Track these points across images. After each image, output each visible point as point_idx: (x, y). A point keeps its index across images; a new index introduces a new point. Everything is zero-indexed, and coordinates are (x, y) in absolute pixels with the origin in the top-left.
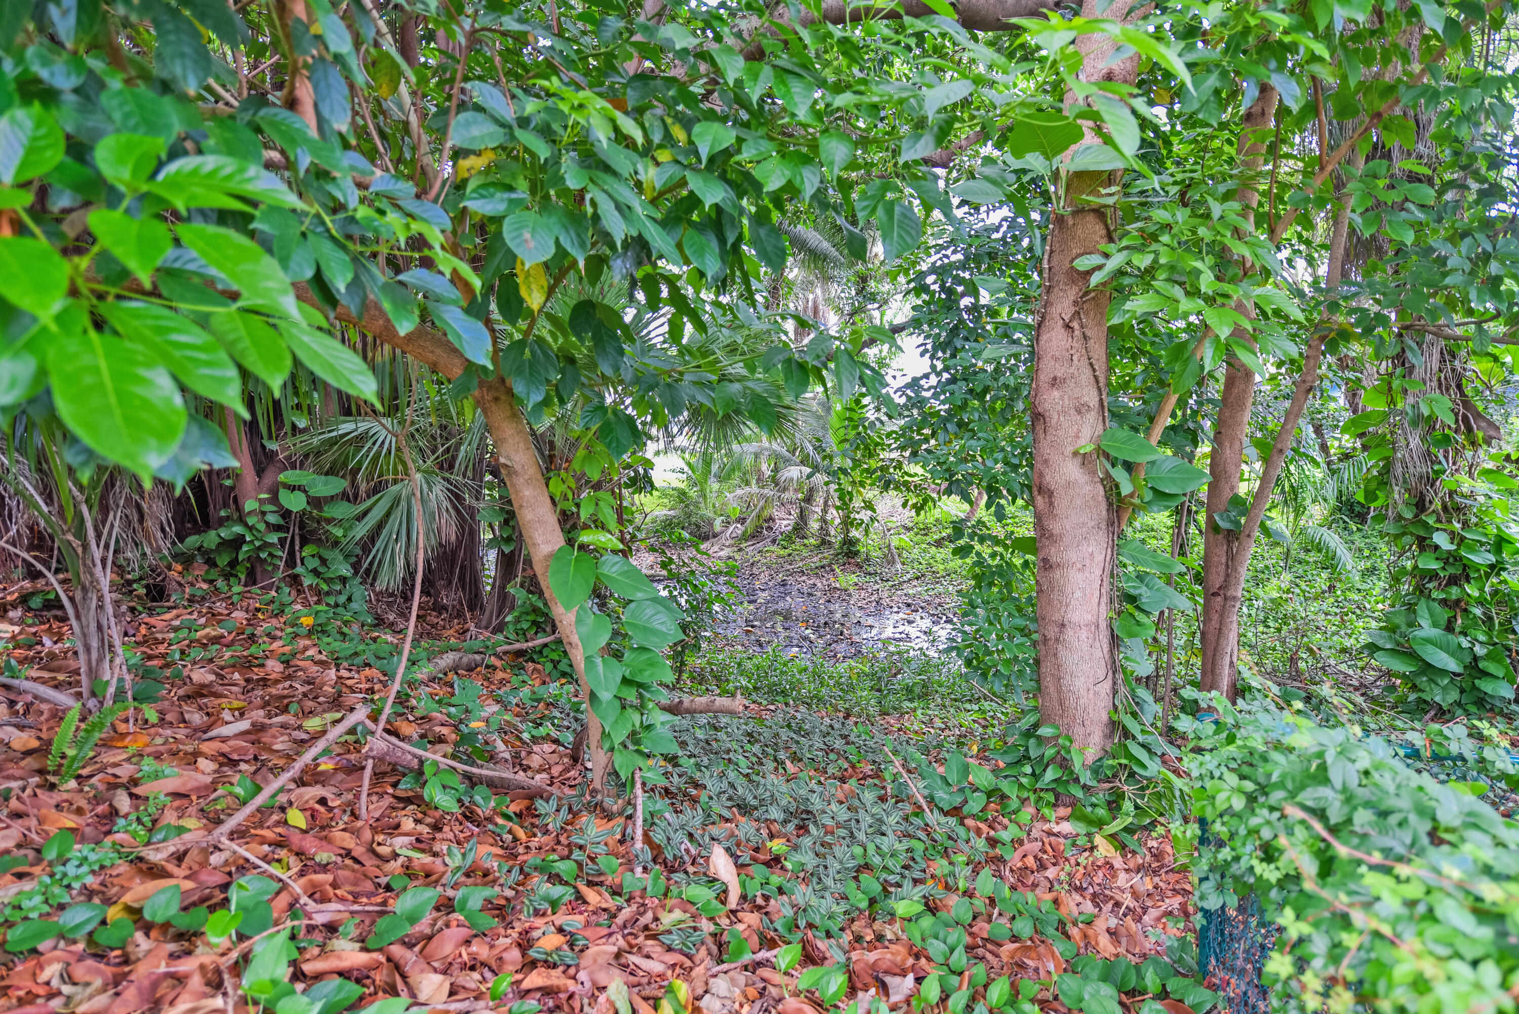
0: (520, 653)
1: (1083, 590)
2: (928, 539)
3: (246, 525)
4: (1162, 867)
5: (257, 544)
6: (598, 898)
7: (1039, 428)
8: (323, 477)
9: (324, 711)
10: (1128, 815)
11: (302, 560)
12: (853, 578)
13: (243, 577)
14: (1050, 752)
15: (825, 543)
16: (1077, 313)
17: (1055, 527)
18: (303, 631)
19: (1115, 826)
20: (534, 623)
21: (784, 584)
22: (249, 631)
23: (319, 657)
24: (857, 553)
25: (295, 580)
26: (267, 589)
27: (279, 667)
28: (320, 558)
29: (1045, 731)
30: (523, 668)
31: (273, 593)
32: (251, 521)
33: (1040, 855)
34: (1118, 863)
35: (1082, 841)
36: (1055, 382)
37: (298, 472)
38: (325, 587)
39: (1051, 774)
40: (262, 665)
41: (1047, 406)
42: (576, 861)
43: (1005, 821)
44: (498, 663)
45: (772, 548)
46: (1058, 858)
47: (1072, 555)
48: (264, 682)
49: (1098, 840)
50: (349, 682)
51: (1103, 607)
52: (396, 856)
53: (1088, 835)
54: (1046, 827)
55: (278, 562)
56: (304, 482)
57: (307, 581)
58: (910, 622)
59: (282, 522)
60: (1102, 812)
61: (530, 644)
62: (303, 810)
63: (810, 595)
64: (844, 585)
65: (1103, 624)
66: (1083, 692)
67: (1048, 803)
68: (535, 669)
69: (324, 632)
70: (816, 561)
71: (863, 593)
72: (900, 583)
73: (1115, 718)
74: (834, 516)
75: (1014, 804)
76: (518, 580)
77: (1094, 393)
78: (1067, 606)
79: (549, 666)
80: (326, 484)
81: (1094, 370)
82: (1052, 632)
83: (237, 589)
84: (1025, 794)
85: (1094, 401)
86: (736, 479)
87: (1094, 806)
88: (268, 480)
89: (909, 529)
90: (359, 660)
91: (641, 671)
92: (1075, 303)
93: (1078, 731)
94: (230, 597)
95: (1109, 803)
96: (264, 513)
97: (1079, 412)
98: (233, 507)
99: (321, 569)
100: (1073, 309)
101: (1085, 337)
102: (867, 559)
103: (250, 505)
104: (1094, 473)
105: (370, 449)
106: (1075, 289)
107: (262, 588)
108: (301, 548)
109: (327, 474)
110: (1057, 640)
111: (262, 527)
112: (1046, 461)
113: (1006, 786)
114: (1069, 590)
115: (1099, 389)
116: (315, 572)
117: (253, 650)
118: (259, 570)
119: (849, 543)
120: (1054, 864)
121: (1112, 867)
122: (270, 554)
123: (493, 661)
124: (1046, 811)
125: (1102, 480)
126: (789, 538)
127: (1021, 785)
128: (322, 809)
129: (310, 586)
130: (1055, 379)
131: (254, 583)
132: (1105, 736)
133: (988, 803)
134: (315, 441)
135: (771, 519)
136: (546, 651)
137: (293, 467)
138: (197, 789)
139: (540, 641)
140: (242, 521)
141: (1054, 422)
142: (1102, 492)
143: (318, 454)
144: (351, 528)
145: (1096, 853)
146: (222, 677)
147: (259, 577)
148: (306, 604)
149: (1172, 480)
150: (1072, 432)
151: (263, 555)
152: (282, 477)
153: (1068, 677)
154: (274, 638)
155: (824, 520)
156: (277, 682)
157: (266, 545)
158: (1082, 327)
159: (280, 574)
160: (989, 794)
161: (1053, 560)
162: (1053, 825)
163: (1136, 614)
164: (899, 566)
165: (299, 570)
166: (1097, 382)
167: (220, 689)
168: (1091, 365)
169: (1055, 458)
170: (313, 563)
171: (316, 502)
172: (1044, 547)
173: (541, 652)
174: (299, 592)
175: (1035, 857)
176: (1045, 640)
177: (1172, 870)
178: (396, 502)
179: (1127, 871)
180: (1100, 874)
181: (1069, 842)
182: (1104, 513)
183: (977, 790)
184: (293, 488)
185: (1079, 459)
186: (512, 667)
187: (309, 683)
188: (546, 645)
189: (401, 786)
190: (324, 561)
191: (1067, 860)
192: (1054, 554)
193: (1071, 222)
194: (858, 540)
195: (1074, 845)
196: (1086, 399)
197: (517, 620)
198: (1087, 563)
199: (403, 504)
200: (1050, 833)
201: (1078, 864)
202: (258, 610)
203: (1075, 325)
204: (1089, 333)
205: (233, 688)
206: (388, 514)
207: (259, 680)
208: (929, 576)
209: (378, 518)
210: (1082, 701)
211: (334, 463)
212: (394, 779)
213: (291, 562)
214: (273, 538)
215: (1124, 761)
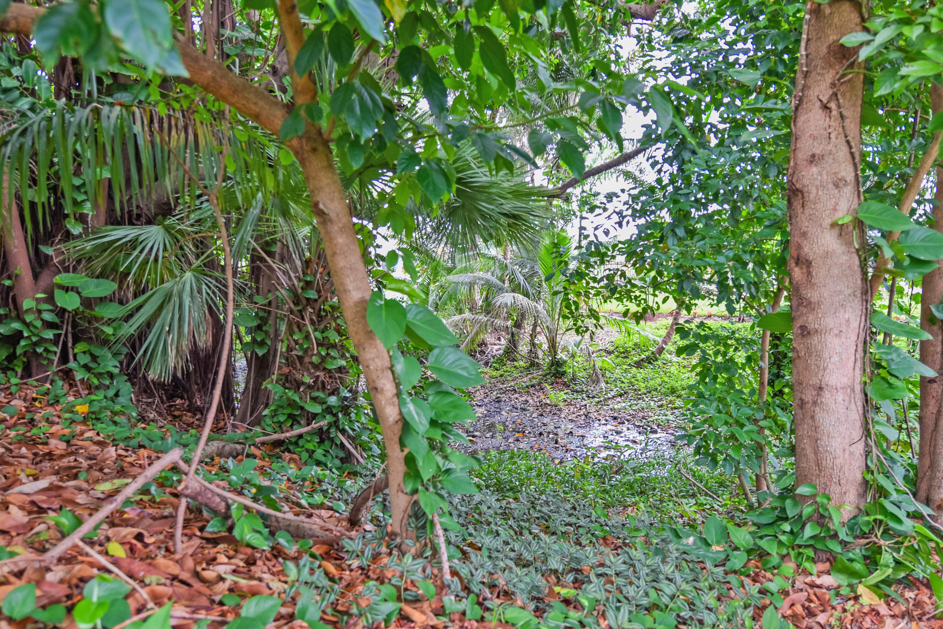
0: (278, 443)
1: (840, 354)
2: (629, 361)
3: (24, 322)
4: (924, 614)
5: (34, 339)
6: (423, 618)
7: (797, 204)
8: (95, 280)
9: (112, 479)
10: (887, 566)
11: (75, 356)
12: (562, 395)
13: (19, 370)
14: (808, 510)
15: (533, 365)
16: (835, 94)
17: (812, 295)
18: (80, 418)
19: (877, 577)
20: (290, 416)
21: (498, 400)
22: (29, 416)
23: (97, 438)
24: (563, 374)
25: (67, 375)
26: (43, 381)
27: (63, 445)
28: (92, 355)
29: (803, 490)
30: (280, 457)
31: (48, 385)
32: (29, 318)
33: (807, 604)
34: (883, 610)
35: (845, 591)
36: (813, 159)
37: (71, 275)
38: (96, 382)
39: (809, 531)
40: (46, 444)
41: (806, 182)
42: (395, 586)
43: (768, 575)
44: (257, 452)
45: (486, 370)
46: (825, 606)
47: (829, 322)
48: (50, 456)
49: (861, 589)
50: (128, 459)
51: (858, 372)
52: (221, 579)
53: (851, 586)
54: (808, 579)
55: (52, 357)
56: (77, 284)
57: (79, 375)
58: (618, 433)
59: (57, 320)
60: (858, 566)
61: (288, 435)
62: (122, 544)
63: (523, 410)
64: (554, 401)
65: (858, 388)
66: (839, 452)
67: (808, 558)
68: (291, 459)
69: (98, 419)
70: (526, 381)
71: (572, 408)
72: (605, 400)
73: (869, 477)
74: (542, 339)
75: (775, 560)
76: (274, 377)
77: (850, 168)
78: (824, 370)
79: (305, 455)
80: (97, 286)
81: (851, 147)
82: (809, 396)
83: (14, 381)
84: (784, 552)
85: (850, 176)
86: (450, 307)
87: (851, 560)
88: (44, 281)
89: (609, 353)
90: (134, 443)
91: (445, 413)
92: (833, 85)
93: (835, 490)
94: (8, 388)
95: (865, 558)
96: (40, 312)
97: (837, 186)
98: (11, 306)
99: (92, 365)
100: (831, 92)
101: (842, 117)
102: (574, 379)
103: (27, 304)
104: (849, 244)
105: (138, 257)
106: (832, 72)
107: (37, 380)
108: (74, 344)
109: (98, 277)
110: (815, 403)
111: (39, 324)
112: (804, 235)
113: (764, 544)
114: (826, 355)
115: (855, 165)
116: (86, 367)
117: (35, 431)
118: (34, 364)
119: (557, 364)
120: (823, 611)
121: (878, 613)
122: (46, 350)
123: (253, 450)
124: (807, 565)
125: (857, 251)
126: (500, 361)
127: (780, 543)
128: (139, 545)
129: (82, 380)
130: (813, 156)
131: (30, 376)
132: (859, 495)
133: (749, 560)
134: (88, 246)
135: (483, 344)
136: (301, 442)
137: (67, 270)
138: (16, 527)
139: (297, 431)
140: (19, 318)
141: (812, 196)
142: (857, 262)
143: (90, 260)
144: (120, 327)
145: (861, 600)
146: (10, 451)
147: (34, 369)
148: (77, 395)
149: (926, 248)
150: (830, 204)
151: (40, 350)
152: (58, 279)
153: (825, 438)
154: (52, 423)
155: (533, 344)
156: (62, 456)
157: (42, 340)
158: (839, 107)
159: (54, 368)
160: (749, 552)
161: (811, 326)
162: (814, 578)
163: (889, 378)
164: (603, 385)
165: (72, 364)
166: (853, 158)
167: (11, 459)
168: (848, 142)
169: (813, 230)
170: (85, 359)
171: (88, 303)
172: (802, 314)
173: (296, 443)
174: (71, 386)
175: (803, 606)
176: (802, 404)
177: (934, 617)
178: (168, 297)
179: (893, 616)
180: (868, 619)
181: (832, 592)
182: (859, 282)
183: (736, 549)
184: (67, 289)
185: (836, 231)
186: (270, 456)
187: (91, 459)
188: (300, 436)
189: (209, 529)
190: (94, 358)
191: (834, 608)
192: (811, 321)
193: (828, 11)
194: (565, 362)
195: (838, 595)
196: (843, 174)
197: (275, 414)
198: (844, 329)
199: (175, 299)
200: (813, 585)
201: (845, 611)
202: (35, 399)
203: (833, 105)
204: (845, 113)
205: (23, 460)
206: (161, 308)
207: (45, 455)
208: (631, 393)
209: (151, 312)
210: (838, 461)
211: (105, 267)
212: (200, 524)
213: (64, 359)
214: (49, 334)
215: (879, 517)
